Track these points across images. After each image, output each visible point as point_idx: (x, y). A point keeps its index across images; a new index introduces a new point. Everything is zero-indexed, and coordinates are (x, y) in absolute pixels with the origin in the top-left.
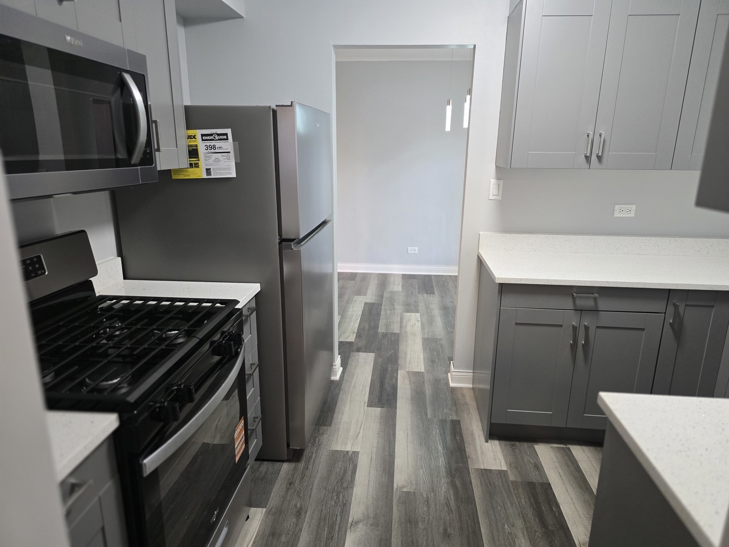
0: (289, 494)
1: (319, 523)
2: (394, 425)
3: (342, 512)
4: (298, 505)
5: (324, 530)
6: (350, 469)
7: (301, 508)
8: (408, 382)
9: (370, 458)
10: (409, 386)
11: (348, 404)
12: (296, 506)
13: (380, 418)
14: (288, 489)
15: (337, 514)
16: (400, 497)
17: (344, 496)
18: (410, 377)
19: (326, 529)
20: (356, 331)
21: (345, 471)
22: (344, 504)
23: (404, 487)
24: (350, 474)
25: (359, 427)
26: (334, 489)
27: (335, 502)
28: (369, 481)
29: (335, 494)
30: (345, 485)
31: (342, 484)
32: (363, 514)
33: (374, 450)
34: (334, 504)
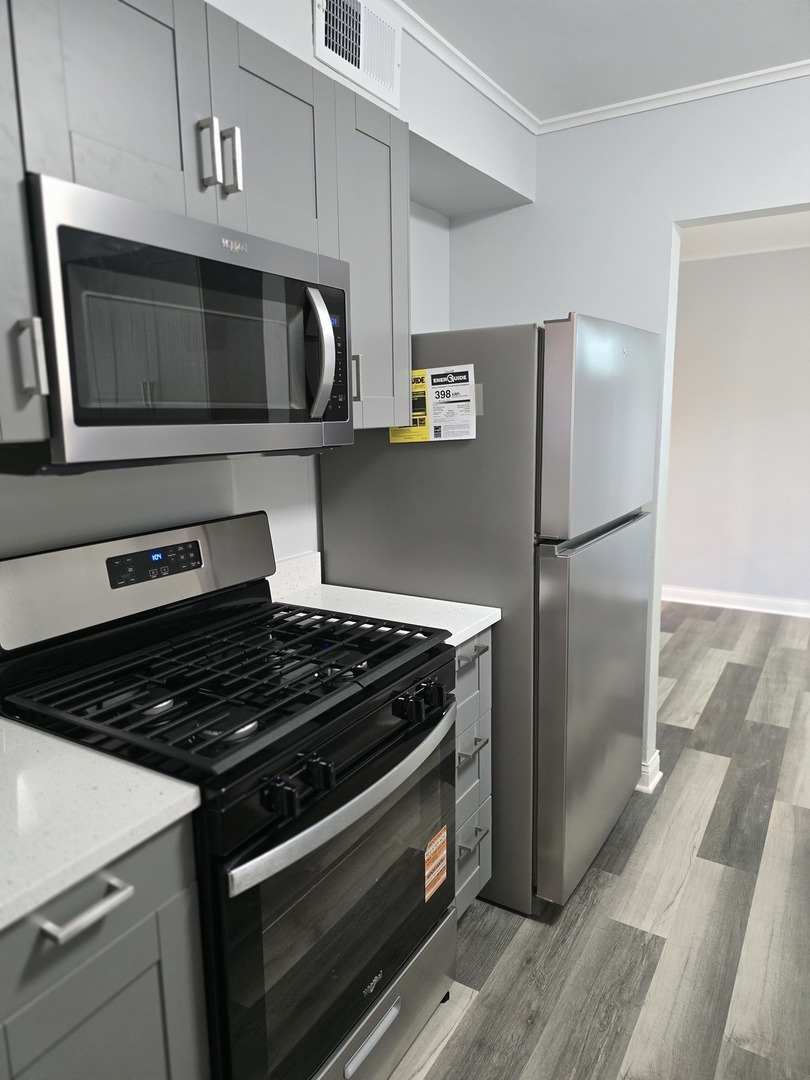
0: (523, 979)
1: (563, 1054)
2: (747, 905)
3: (610, 1048)
4: (534, 1007)
5: (570, 1072)
6: (642, 968)
7: (537, 1012)
8: (791, 828)
9: (685, 958)
10: (792, 836)
11: (662, 841)
12: (530, 1005)
13: (720, 886)
14: (522, 969)
15: (600, 1049)
16: (733, 1060)
17: (619, 1017)
18: (796, 820)
19: (574, 1070)
20: (701, 710)
21: (631, 970)
22: (617, 1034)
23: (746, 1041)
24: (640, 977)
25: (674, 891)
26: (604, 996)
27: (601, 1024)
28: (675, 1003)
29: (603, 1007)
30: (626, 996)
31: (620, 993)
32: (650, 1067)
33: (697, 945)
34: (597, 1025)
